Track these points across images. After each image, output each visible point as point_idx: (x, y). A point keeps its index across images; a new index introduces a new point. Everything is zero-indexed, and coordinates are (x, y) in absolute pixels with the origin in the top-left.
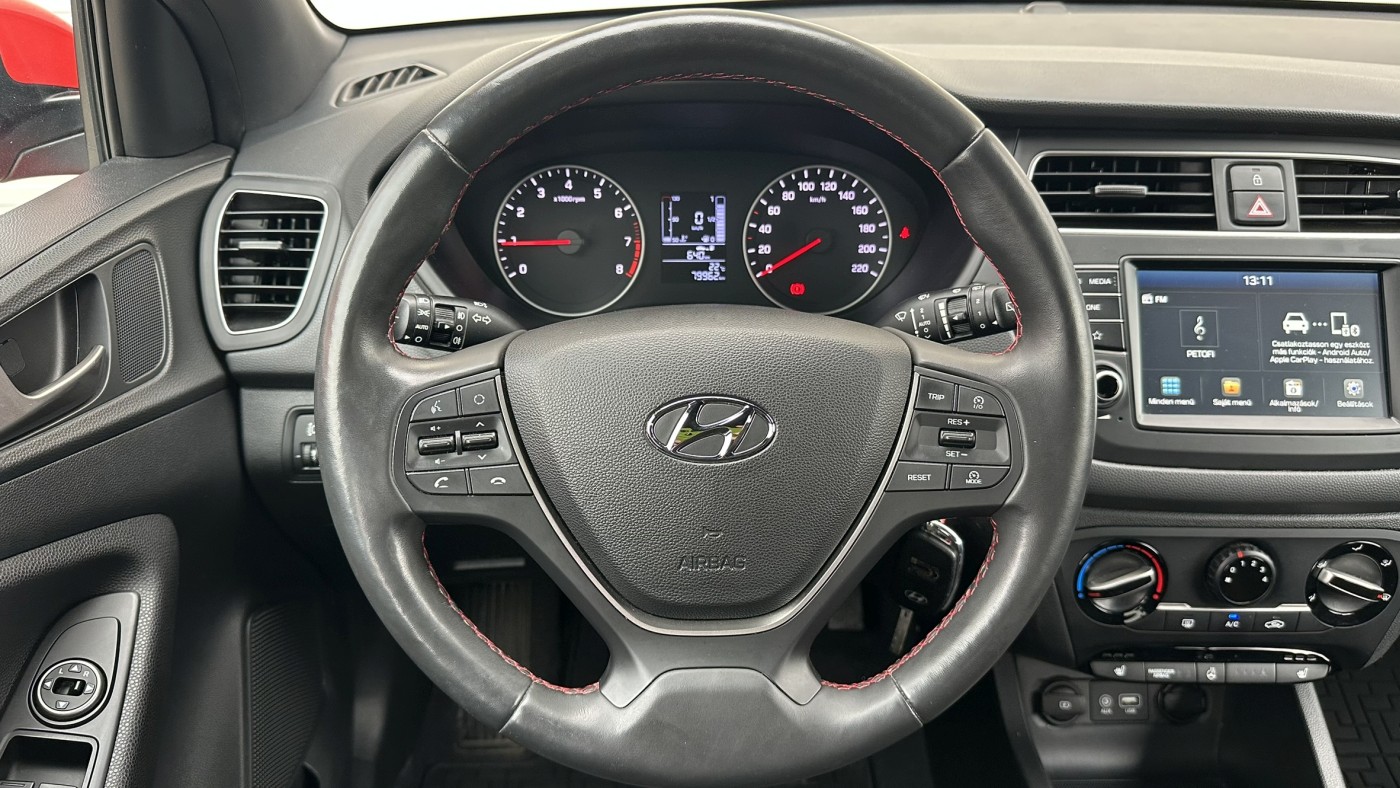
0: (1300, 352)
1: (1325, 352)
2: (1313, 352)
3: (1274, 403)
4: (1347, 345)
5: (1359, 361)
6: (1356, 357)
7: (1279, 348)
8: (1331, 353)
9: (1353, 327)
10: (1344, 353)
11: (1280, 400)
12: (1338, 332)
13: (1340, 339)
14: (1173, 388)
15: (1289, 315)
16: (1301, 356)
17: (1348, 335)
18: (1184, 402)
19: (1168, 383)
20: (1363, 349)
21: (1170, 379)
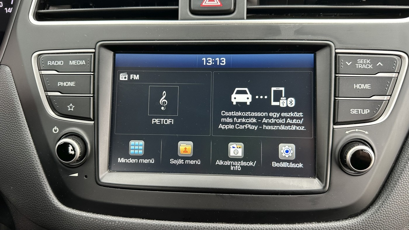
0: (244, 120)
1: (264, 120)
2: (254, 121)
3: (220, 163)
4: (283, 114)
5: (294, 128)
6: (290, 124)
7: (226, 117)
8: (270, 121)
9: (289, 99)
10: (281, 121)
11: (224, 160)
12: (277, 104)
13: (278, 109)
14: (138, 150)
15: (237, 89)
16: (244, 124)
17: (285, 106)
18: (146, 161)
19: (135, 145)
20: (297, 118)
21: (137, 142)
